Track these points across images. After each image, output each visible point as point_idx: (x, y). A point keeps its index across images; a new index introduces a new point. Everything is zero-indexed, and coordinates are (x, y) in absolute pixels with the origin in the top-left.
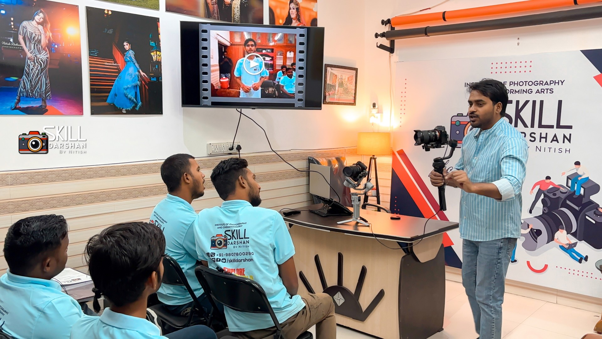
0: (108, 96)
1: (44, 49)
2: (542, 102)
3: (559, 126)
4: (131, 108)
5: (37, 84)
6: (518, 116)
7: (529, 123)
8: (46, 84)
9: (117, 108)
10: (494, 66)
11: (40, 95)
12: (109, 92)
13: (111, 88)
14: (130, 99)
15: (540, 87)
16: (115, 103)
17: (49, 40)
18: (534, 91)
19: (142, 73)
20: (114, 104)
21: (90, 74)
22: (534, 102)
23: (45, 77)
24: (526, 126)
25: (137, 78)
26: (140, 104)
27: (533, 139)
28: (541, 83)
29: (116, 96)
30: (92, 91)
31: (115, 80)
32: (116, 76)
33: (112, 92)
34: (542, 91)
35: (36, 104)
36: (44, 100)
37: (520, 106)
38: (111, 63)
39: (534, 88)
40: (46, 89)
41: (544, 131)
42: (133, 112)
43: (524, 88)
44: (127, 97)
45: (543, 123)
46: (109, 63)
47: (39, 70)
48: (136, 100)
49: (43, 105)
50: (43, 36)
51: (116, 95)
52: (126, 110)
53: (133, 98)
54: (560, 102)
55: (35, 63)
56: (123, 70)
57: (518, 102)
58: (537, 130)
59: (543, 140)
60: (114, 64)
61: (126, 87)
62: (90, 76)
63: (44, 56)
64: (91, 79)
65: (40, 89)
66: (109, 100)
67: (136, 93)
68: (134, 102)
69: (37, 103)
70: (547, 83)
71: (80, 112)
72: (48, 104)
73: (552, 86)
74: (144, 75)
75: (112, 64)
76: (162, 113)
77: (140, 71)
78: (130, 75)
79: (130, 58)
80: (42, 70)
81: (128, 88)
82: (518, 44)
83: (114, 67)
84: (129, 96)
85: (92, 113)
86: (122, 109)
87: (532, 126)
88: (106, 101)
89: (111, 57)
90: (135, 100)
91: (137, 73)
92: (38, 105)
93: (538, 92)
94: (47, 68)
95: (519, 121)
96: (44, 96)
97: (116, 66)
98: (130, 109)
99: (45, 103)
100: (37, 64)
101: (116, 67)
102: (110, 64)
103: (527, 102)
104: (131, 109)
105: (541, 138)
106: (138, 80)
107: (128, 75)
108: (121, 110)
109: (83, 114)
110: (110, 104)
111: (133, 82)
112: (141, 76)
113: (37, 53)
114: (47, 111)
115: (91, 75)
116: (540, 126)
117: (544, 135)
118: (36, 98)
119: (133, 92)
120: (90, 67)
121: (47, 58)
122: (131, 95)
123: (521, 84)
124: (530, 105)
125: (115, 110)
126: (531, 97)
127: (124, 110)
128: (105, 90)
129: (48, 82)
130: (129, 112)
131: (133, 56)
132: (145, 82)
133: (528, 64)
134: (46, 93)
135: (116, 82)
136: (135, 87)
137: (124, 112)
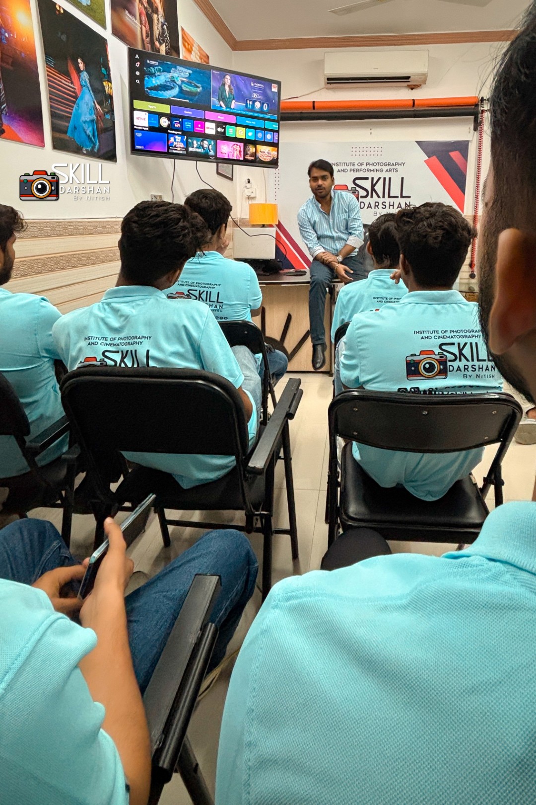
0: (68, 127)
2: (390, 179)
3: (402, 197)
4: (91, 148)
6: (373, 189)
7: (381, 195)
9: (78, 145)
10: (354, 150)
12: (69, 121)
13: (71, 117)
14: (89, 136)
15: (388, 167)
16: (75, 139)
18: (385, 170)
19: (97, 106)
22: (385, 179)
24: (379, 197)
25: (93, 109)
26: (98, 145)
27: (384, 207)
28: (389, 164)
29: (76, 128)
31: (73, 107)
32: (74, 102)
33: (72, 121)
34: (390, 170)
37: (375, 182)
39: (385, 168)
41: (392, 200)
43: (377, 167)
44: (86, 132)
45: (391, 195)
48: (94, 138)
52: (86, 150)
53: (91, 136)
54: (402, 179)
56: (79, 96)
57: (373, 179)
58: (386, 199)
59: (391, 207)
61: (84, 120)
66: (69, 134)
67: (93, 129)
68: (92, 141)
70: (393, 165)
73: (397, 167)
74: (99, 108)
76: (116, 161)
77: (95, 101)
78: (88, 106)
79: (86, 82)
81: (86, 122)
82: (371, 133)
84: (88, 132)
85: (54, 148)
86: (83, 148)
87: (384, 197)
88: (66, 133)
91: (93, 104)
93: (387, 171)
95: (374, 193)
98: (89, 150)
99: (1, 119)
103: (379, 179)
105: (390, 205)
106: (95, 115)
107: (85, 103)
110: (70, 139)
111: (91, 115)
112: (96, 109)
114: (3, 131)
116: (390, 197)
117: (392, 204)
119: (91, 129)
122: (89, 132)
123: (375, 164)
124: (381, 181)
126: (382, 175)
129: (1, 87)
130: (88, 154)
131: (87, 80)
133: (380, 149)
134: (1, 105)
135: (74, 109)
136: (92, 121)
137: (84, 151)
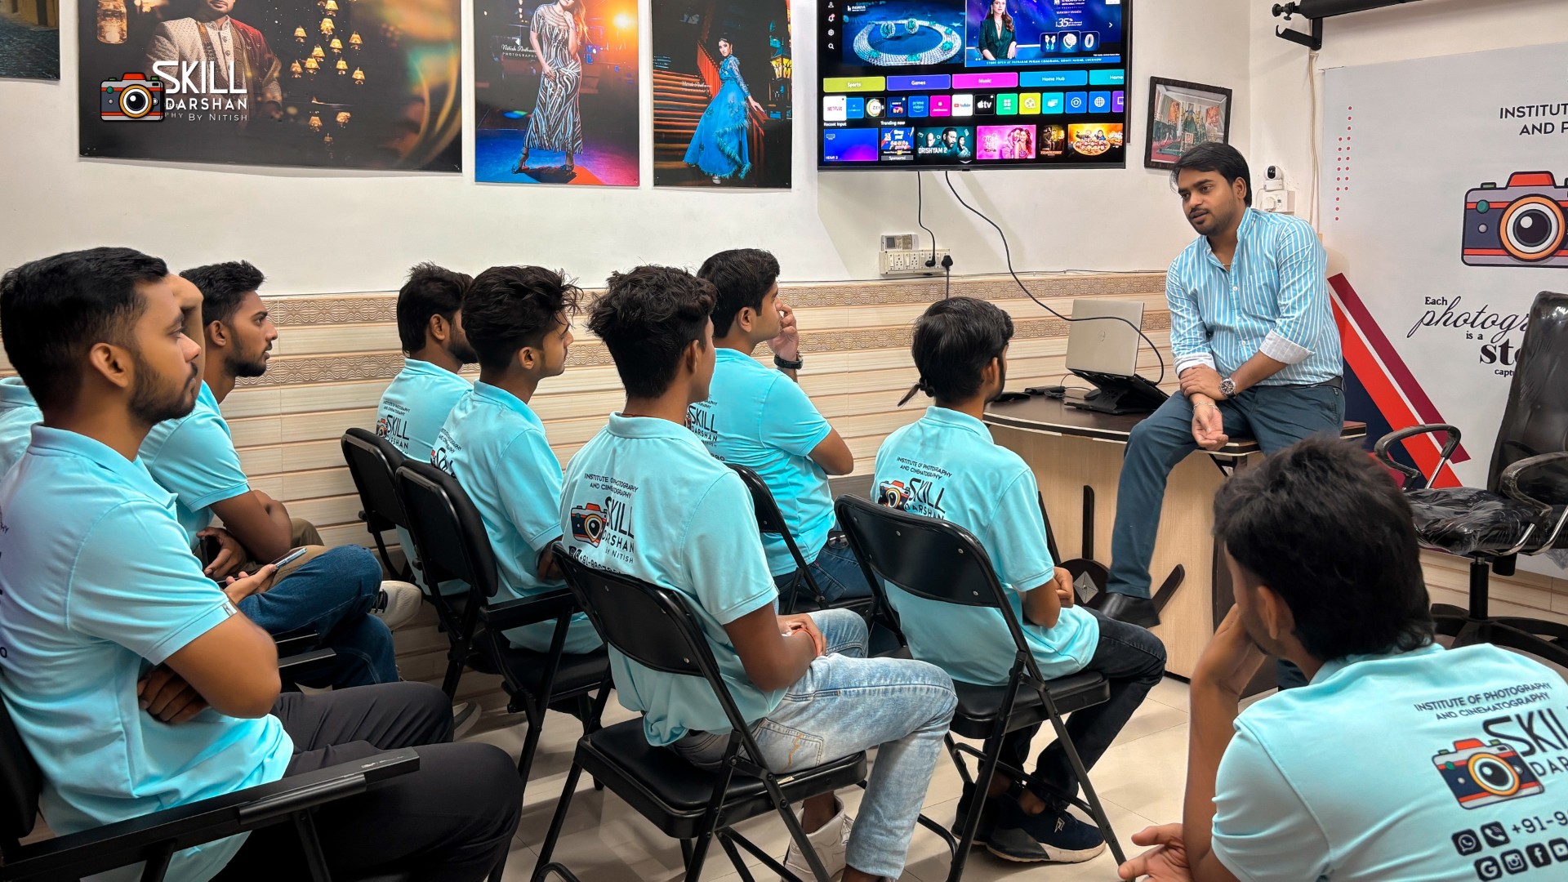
0: (686, 150)
1: (573, 57)
4: (731, 173)
5: (558, 124)
8: (574, 124)
9: (703, 173)
11: (564, 146)
12: (688, 141)
13: (693, 134)
14: (729, 156)
16: (699, 164)
17: (583, 40)
19: (754, 104)
20: (697, 166)
21: (655, 104)
23: (573, 111)
25: (742, 111)
26: (748, 166)
29: (703, 149)
30: (657, 138)
31: (699, 117)
32: (703, 110)
33: (694, 141)
36: (570, 156)
38: (693, 82)
40: (574, 133)
42: (733, 182)
44: (723, 152)
46: (690, 82)
47: (562, 98)
48: (741, 156)
49: (568, 164)
50: (571, 32)
51: (701, 147)
52: (721, 178)
53: (735, 154)
55: (556, 84)
56: (715, 98)
60: (699, 85)
61: (721, 131)
62: (655, 109)
63: (572, 70)
64: (655, 115)
65: (564, 134)
66: (688, 158)
67: (740, 144)
68: (736, 163)
69: (556, 161)
72: (577, 164)
74: (756, 107)
75: (695, 85)
76: (789, 186)
77: (750, 97)
78: (729, 107)
79: (731, 72)
80: (568, 97)
81: (725, 133)
83: (700, 91)
84: (728, 149)
85: (657, 183)
86: (713, 175)
88: (681, 158)
89: (693, 70)
90: (737, 158)
91: (744, 103)
94: (577, 94)
96: (570, 147)
97: (704, 88)
98: (728, 177)
99: (571, 160)
100: (559, 85)
101: (702, 91)
102: (691, 84)
104: (730, 176)
106: (746, 118)
107: (725, 106)
108: (711, 178)
109: (638, 184)
110: (690, 166)
111: (735, 121)
112: (751, 109)
113: (560, 64)
114: (574, 175)
115: (656, 107)
118: (555, 151)
119: (735, 142)
120: (655, 90)
121: (578, 73)
122: (731, 148)
125: (697, 177)
127: (716, 178)
128: (682, 137)
129: (578, 119)
130: (726, 183)
131: (736, 69)
132: (758, 120)
134: (573, 142)
135: (702, 120)
136: (738, 130)
137: (716, 181)
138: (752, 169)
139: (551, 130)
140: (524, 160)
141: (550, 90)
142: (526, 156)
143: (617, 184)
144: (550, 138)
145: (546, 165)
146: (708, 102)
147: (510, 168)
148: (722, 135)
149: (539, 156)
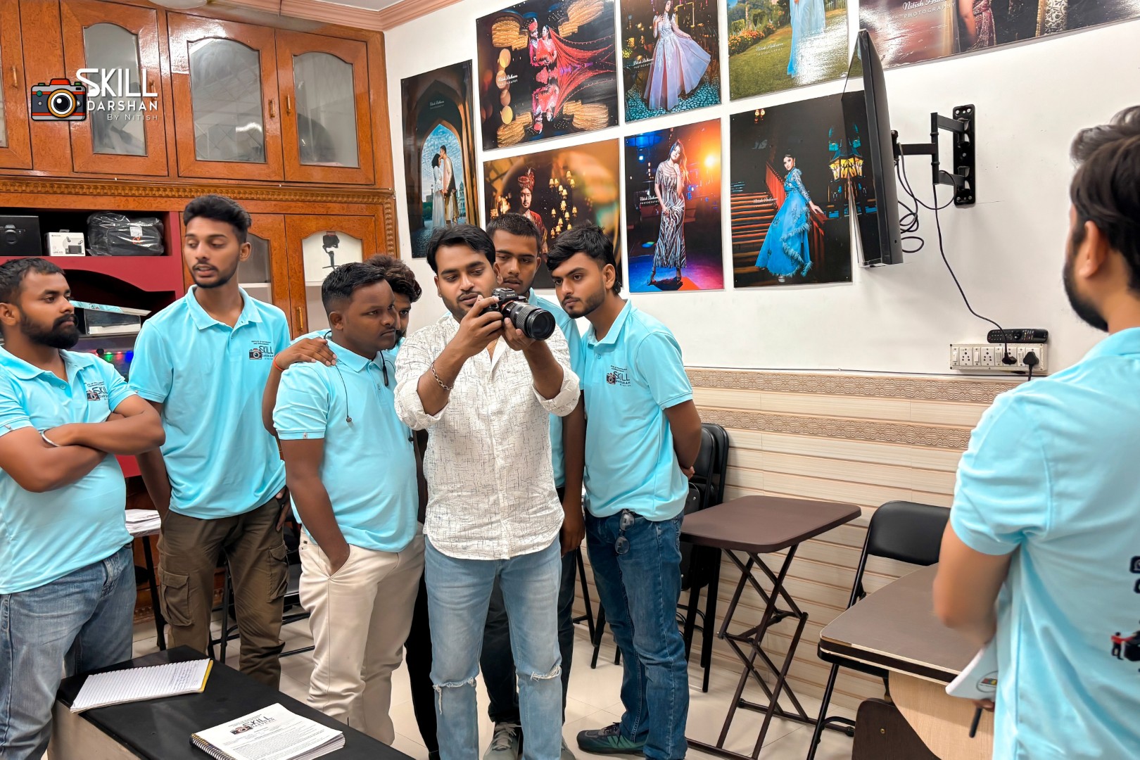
0: (757, 256)
1: (680, 197)
4: (794, 272)
5: (672, 248)
8: (681, 246)
9: (771, 274)
11: (675, 264)
12: (759, 249)
13: (763, 242)
14: (792, 257)
16: (768, 267)
17: (685, 183)
19: (814, 207)
20: (766, 269)
21: (733, 222)
23: (680, 237)
25: (804, 216)
26: (809, 264)
29: (770, 254)
30: (735, 249)
31: (768, 227)
32: (770, 220)
33: (764, 248)
35: (670, 276)
36: (679, 270)
38: (763, 199)
40: (681, 253)
44: (787, 254)
46: (760, 199)
47: (674, 228)
48: (803, 257)
49: (677, 276)
50: (679, 178)
51: (769, 252)
52: (785, 278)
53: (797, 255)
55: (670, 219)
56: (781, 208)
60: (767, 200)
61: (786, 237)
62: (732, 226)
63: (679, 207)
64: (734, 230)
65: (675, 254)
66: (759, 264)
67: (802, 245)
68: (799, 262)
71: (720, 284)
72: (683, 274)
74: (816, 210)
75: (765, 200)
76: (851, 280)
77: (811, 203)
79: (794, 183)
80: (677, 226)
81: (789, 238)
83: (767, 205)
84: (792, 251)
86: (779, 275)
88: (753, 263)
89: (764, 189)
90: (800, 258)
91: (805, 208)
92: (672, 277)
94: (682, 224)
96: (678, 263)
97: (771, 202)
98: (791, 276)
99: (680, 274)
100: (672, 219)
101: (769, 205)
102: (761, 201)
104: (793, 275)
106: (807, 222)
107: (789, 213)
108: (777, 278)
109: (723, 287)
110: (760, 269)
111: (798, 225)
112: (812, 213)
113: (672, 204)
115: (735, 224)
118: (671, 267)
119: (798, 245)
120: (733, 211)
121: (683, 208)
122: (794, 251)
125: (767, 279)
127: (782, 277)
128: (753, 246)
129: (683, 243)
130: (791, 281)
131: (798, 179)
134: (681, 260)
135: (770, 229)
136: (800, 234)
137: (782, 280)
138: (813, 266)
139: (668, 253)
140: (653, 276)
141: (667, 224)
142: (654, 272)
143: (708, 288)
144: (667, 258)
145: (665, 278)
146: (774, 213)
147: (645, 282)
148: (786, 240)
149: (662, 272)
